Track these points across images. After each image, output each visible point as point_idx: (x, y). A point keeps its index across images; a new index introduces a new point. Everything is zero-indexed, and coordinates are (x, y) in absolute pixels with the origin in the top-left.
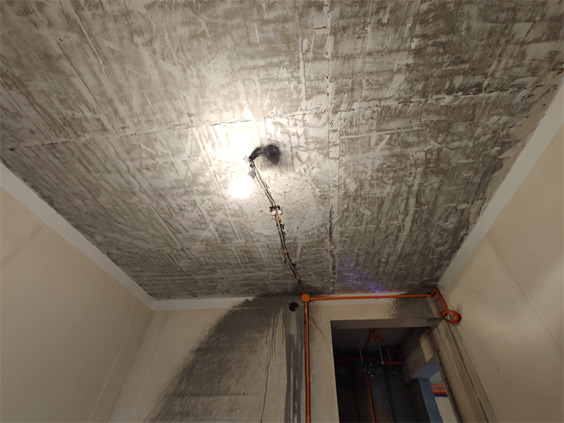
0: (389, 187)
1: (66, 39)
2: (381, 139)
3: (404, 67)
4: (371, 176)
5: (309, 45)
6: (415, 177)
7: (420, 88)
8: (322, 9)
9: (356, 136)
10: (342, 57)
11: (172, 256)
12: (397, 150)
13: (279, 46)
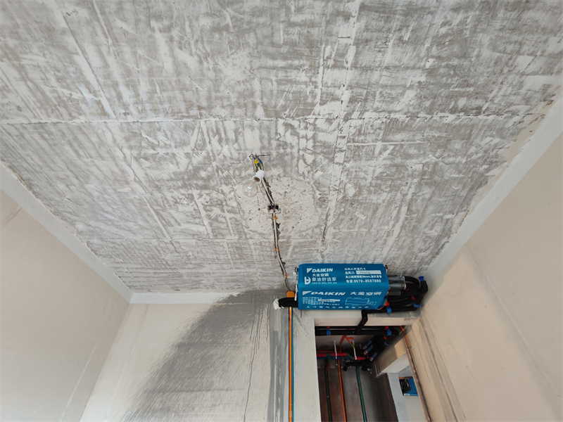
0: (385, 194)
1: (74, 14)
2: (385, 149)
3: (417, 84)
4: (371, 183)
5: (331, 52)
6: (410, 187)
7: (427, 105)
8: (349, 19)
9: (363, 144)
10: (360, 68)
11: (159, 249)
12: (398, 160)
13: (302, 49)
